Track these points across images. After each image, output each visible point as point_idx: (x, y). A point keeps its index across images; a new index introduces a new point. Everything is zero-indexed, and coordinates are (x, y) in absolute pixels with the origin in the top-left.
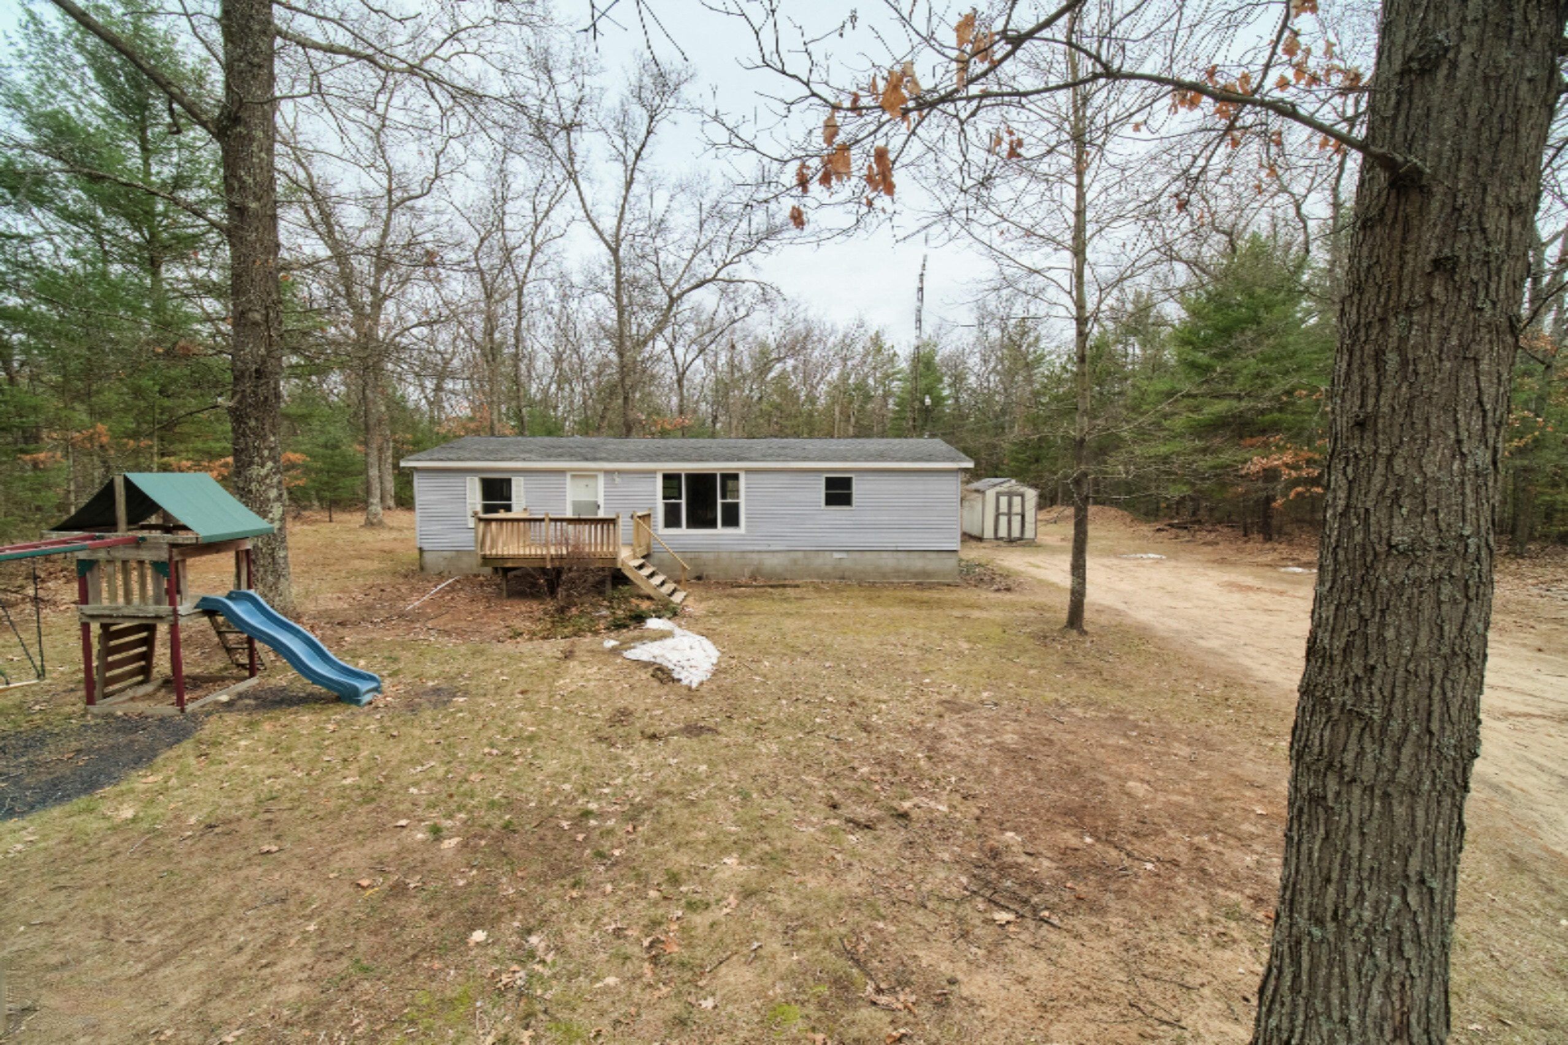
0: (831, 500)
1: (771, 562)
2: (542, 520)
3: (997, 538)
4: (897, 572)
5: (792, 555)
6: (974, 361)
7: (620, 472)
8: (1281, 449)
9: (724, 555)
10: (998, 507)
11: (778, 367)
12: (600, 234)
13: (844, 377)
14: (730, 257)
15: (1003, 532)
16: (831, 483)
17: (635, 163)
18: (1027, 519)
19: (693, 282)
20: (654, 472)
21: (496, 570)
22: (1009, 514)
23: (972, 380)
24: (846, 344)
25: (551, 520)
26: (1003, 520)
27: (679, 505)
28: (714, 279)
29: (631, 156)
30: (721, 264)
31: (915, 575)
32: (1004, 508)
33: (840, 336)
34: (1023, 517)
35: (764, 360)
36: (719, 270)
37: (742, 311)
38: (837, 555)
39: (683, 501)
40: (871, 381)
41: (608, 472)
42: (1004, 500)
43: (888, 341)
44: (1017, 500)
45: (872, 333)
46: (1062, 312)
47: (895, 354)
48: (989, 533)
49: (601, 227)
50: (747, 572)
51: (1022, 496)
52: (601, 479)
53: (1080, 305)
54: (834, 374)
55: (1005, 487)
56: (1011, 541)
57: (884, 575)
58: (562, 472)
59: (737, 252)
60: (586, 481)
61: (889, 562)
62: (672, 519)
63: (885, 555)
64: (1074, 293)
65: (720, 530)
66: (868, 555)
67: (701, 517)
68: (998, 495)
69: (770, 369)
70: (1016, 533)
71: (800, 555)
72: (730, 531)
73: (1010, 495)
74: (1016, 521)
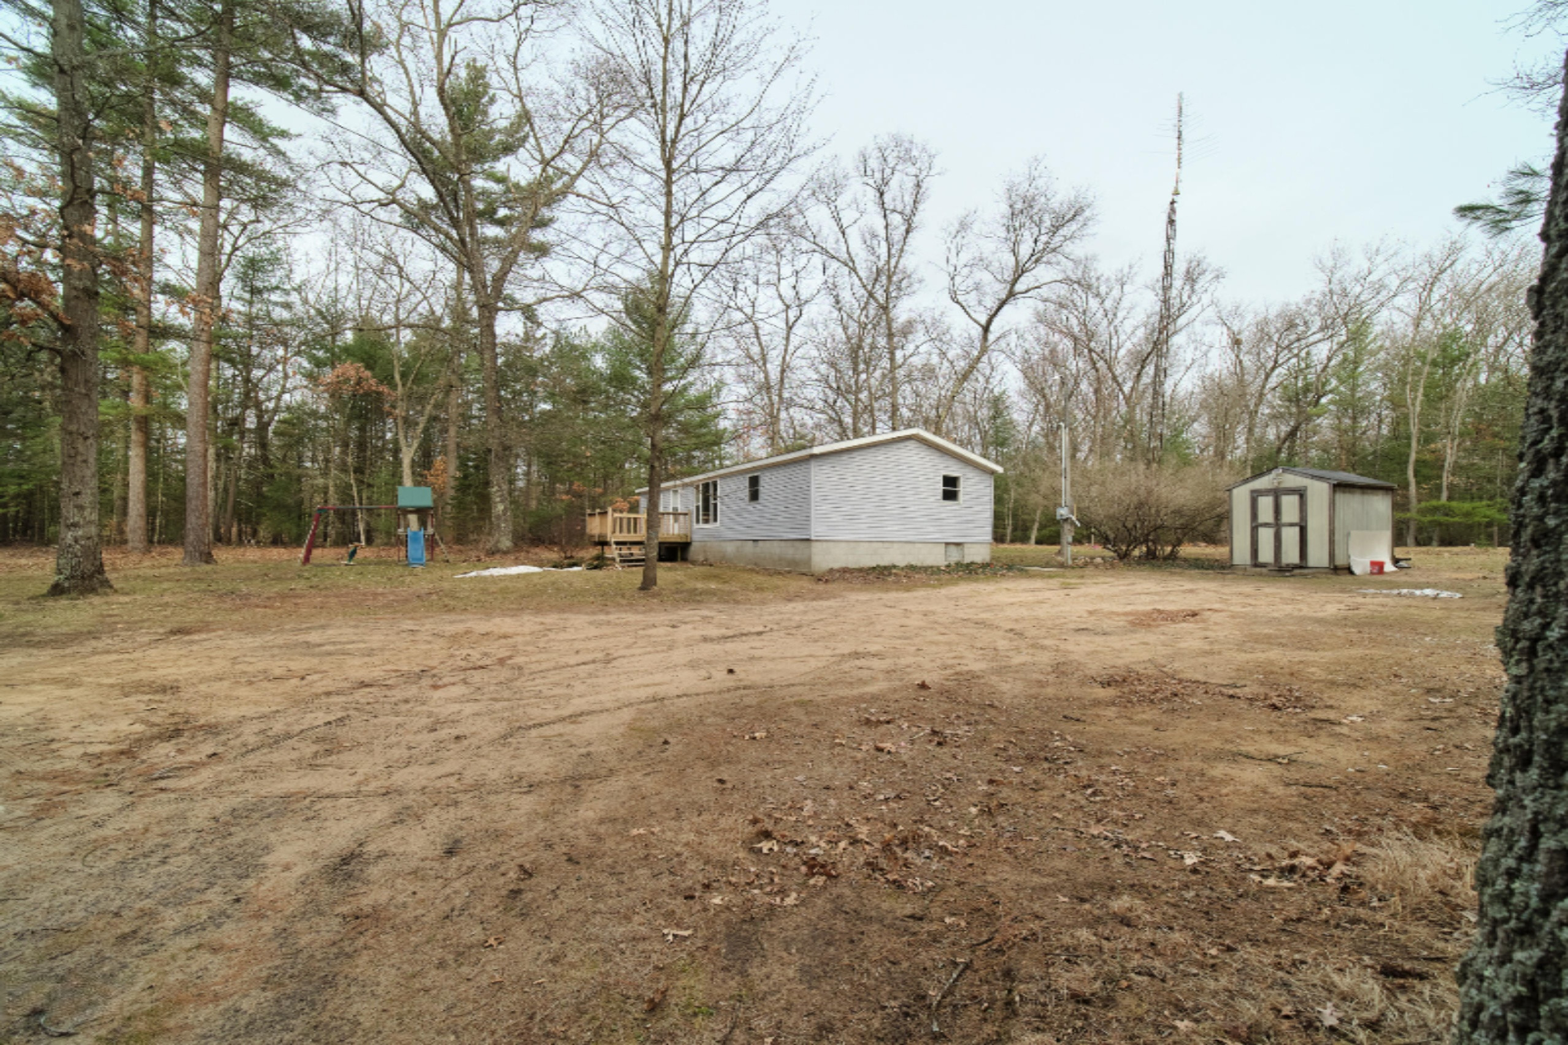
0: (752, 496)
1: (729, 549)
3: (1256, 564)
4: (780, 560)
5: (736, 544)
9: (714, 544)
10: (1254, 515)
15: (1266, 554)
16: (752, 482)
18: (1311, 532)
22: (1277, 525)
26: (1266, 536)
27: (699, 507)
31: (789, 563)
32: (1266, 515)
34: (1303, 531)
38: (753, 544)
39: (701, 504)
41: (681, 487)
42: (1266, 504)
44: (1290, 504)
48: (1241, 557)
50: (720, 557)
51: (1301, 493)
52: (680, 492)
55: (1267, 484)
56: (1281, 570)
57: (774, 563)
61: (777, 550)
62: (699, 517)
63: (775, 544)
65: (712, 524)
66: (768, 544)
68: (1255, 495)
70: (1291, 556)
71: (739, 544)
72: (715, 525)
73: (1277, 494)
74: (1290, 536)
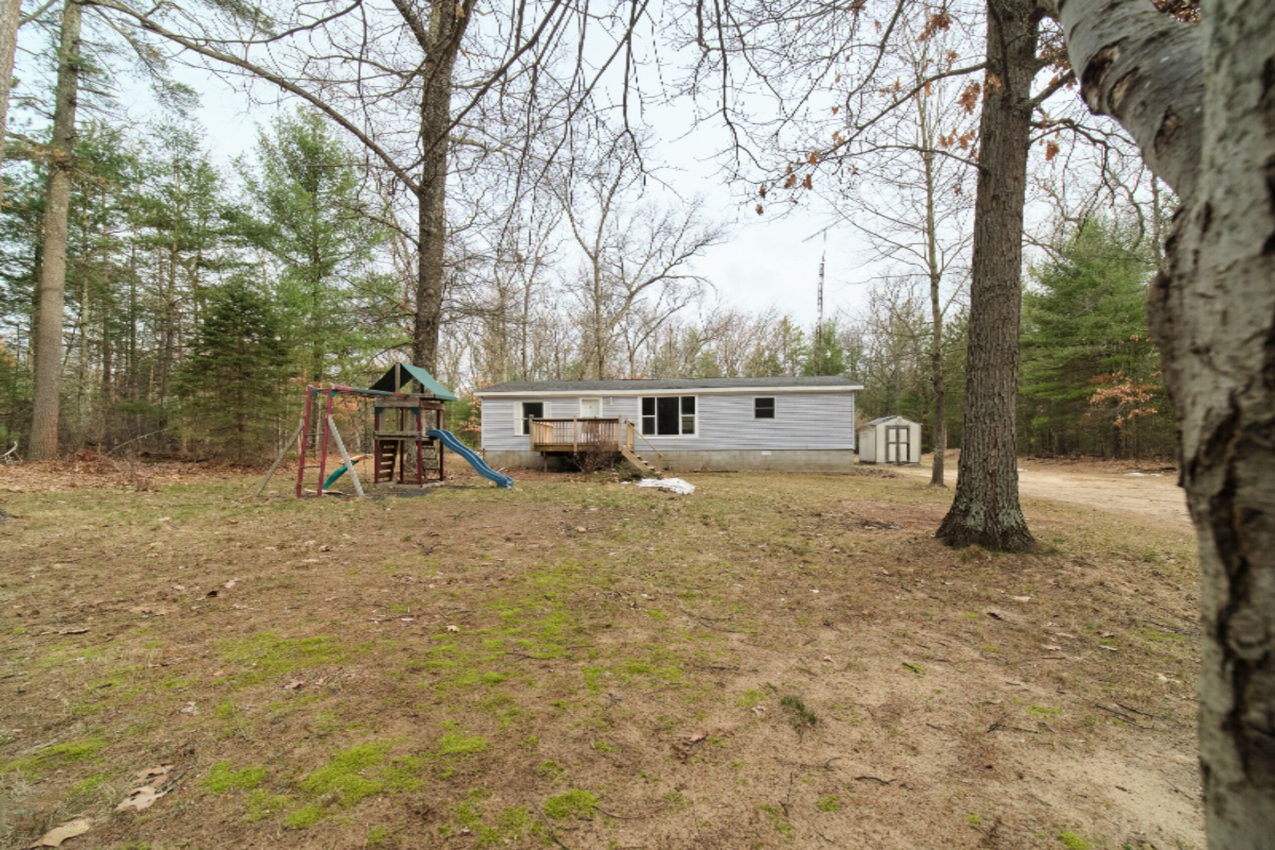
0: (760, 414)
1: (716, 458)
2: (572, 421)
3: (888, 462)
4: (808, 465)
5: (732, 453)
6: (867, 339)
7: (615, 397)
8: (1121, 382)
9: (684, 453)
10: (887, 438)
11: (705, 348)
12: (585, 249)
13: (759, 353)
14: (675, 259)
15: (893, 458)
16: (759, 402)
17: (609, 199)
18: (911, 446)
19: (646, 280)
20: (635, 397)
21: (542, 453)
22: (898, 442)
23: (866, 352)
24: (760, 328)
25: (579, 420)
26: (893, 448)
27: (653, 419)
28: (662, 276)
29: (606, 193)
30: (667, 265)
31: (822, 467)
32: (893, 438)
33: (755, 318)
34: (908, 445)
35: (694, 341)
36: (666, 270)
37: (679, 303)
38: (764, 453)
39: (656, 416)
40: (781, 357)
41: (606, 397)
42: (893, 432)
43: (794, 323)
44: (903, 432)
45: (781, 318)
46: (919, 270)
47: (801, 333)
48: (881, 458)
49: (586, 244)
50: (701, 464)
51: (908, 428)
52: (601, 401)
53: (933, 266)
54: (751, 350)
55: (893, 422)
56: (899, 464)
57: (798, 467)
58: (574, 398)
59: (680, 255)
60: (592, 404)
61: (802, 457)
62: (648, 428)
63: (799, 453)
64: (928, 258)
65: (681, 436)
66: (787, 453)
67: (668, 426)
68: (888, 428)
69: (698, 350)
70: (903, 458)
71: (737, 453)
72: (688, 436)
73: (898, 428)
74: (903, 448)
